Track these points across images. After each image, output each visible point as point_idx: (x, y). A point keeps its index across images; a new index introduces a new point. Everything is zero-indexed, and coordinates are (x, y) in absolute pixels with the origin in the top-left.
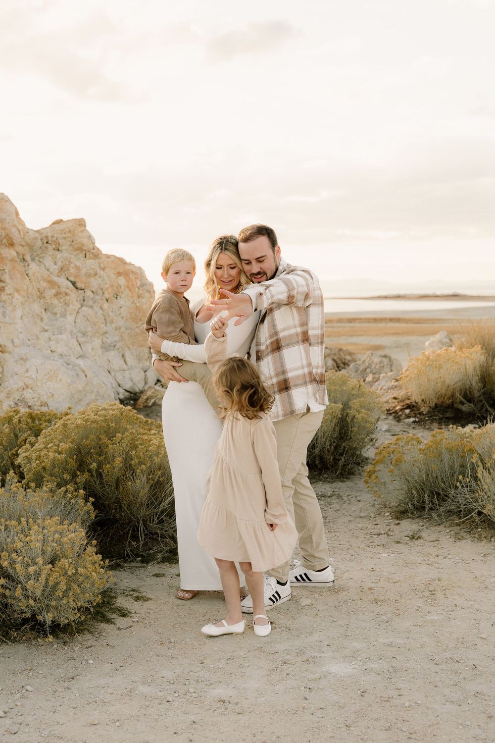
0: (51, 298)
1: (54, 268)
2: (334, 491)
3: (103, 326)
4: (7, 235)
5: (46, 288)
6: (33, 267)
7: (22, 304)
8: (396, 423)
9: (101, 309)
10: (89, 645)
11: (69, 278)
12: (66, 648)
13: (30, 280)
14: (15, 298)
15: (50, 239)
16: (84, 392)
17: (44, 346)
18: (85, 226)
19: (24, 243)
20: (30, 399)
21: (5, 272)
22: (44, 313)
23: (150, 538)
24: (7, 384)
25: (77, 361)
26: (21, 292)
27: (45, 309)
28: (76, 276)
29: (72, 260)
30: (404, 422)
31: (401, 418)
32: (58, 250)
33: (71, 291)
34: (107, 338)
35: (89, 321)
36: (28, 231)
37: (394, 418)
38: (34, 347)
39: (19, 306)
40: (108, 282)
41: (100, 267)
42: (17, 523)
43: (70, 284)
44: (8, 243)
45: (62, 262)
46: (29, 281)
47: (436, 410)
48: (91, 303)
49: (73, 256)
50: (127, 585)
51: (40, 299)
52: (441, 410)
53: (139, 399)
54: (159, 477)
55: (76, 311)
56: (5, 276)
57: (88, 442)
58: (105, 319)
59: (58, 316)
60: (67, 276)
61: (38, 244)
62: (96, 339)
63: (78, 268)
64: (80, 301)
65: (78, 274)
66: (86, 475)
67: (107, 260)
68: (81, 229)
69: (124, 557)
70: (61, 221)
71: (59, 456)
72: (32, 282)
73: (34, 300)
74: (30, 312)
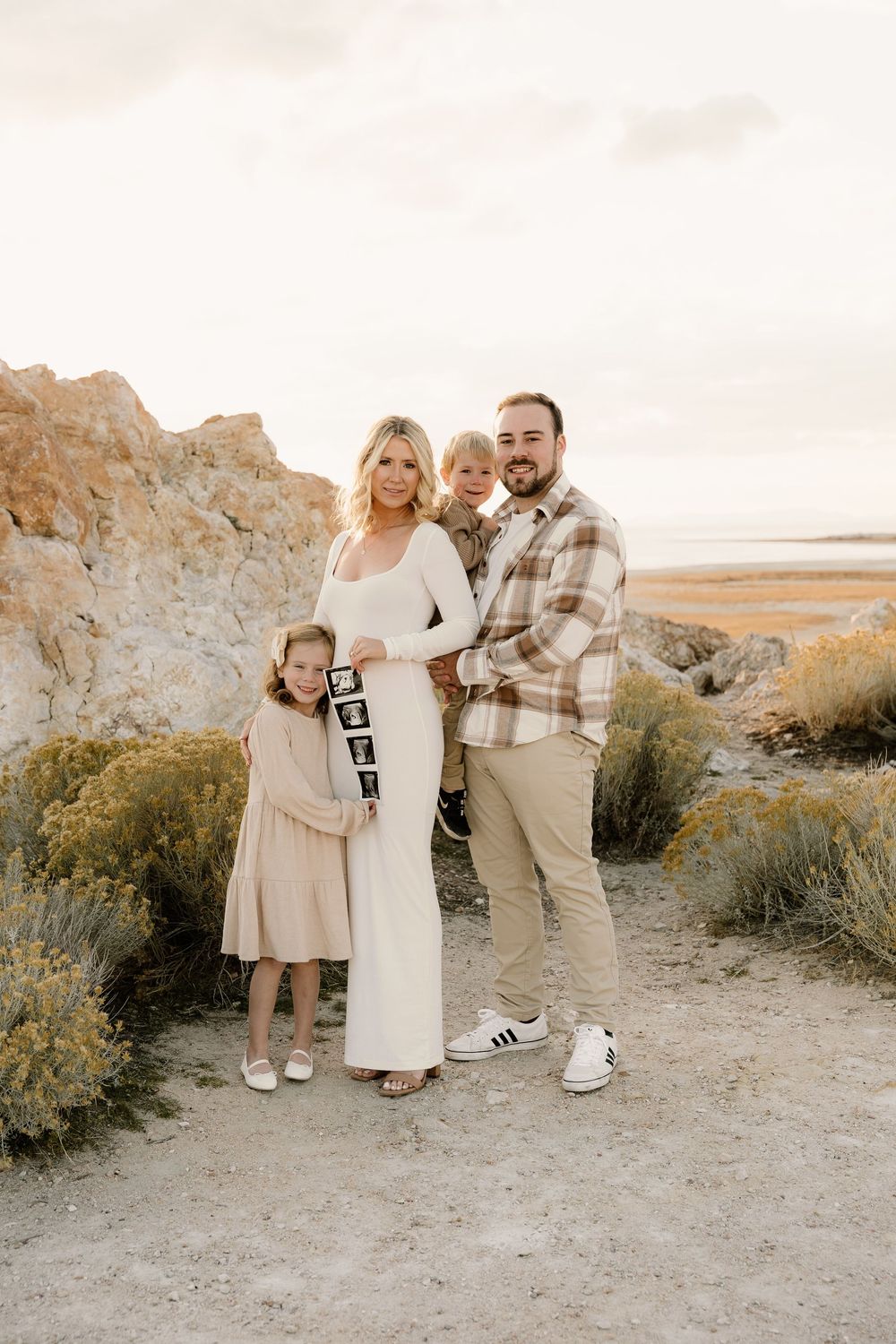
0: (194, 545)
1: (203, 496)
3: (281, 591)
4: (120, 441)
5: (185, 528)
6: (165, 493)
7: (141, 555)
8: (766, 757)
9: (280, 562)
11: (226, 512)
13: (156, 515)
14: (128, 547)
15: (198, 448)
16: (234, 703)
17: (175, 625)
18: (260, 426)
19: (150, 455)
20: (140, 714)
21: (113, 503)
22: (180, 570)
24: (100, 688)
25: (229, 650)
26: (140, 535)
27: (184, 564)
28: (239, 509)
29: (232, 483)
30: (778, 755)
31: (776, 748)
32: (212, 466)
33: (229, 533)
34: (289, 611)
35: (257, 584)
36: (157, 435)
37: (765, 747)
38: (155, 626)
39: (134, 559)
40: (294, 519)
41: (281, 494)
43: (227, 523)
44: (120, 455)
45: (216, 486)
46: (154, 518)
47: (837, 736)
48: (262, 553)
49: (235, 476)
51: (176, 546)
55: (235, 566)
56: (112, 509)
57: (157, 798)
58: (287, 580)
59: (205, 574)
60: (223, 508)
61: (177, 455)
62: (268, 613)
63: (242, 495)
64: (244, 549)
65: (242, 505)
67: (293, 482)
68: (253, 431)
70: (220, 417)
71: (103, 823)
72: (160, 519)
73: (163, 548)
74: (154, 568)
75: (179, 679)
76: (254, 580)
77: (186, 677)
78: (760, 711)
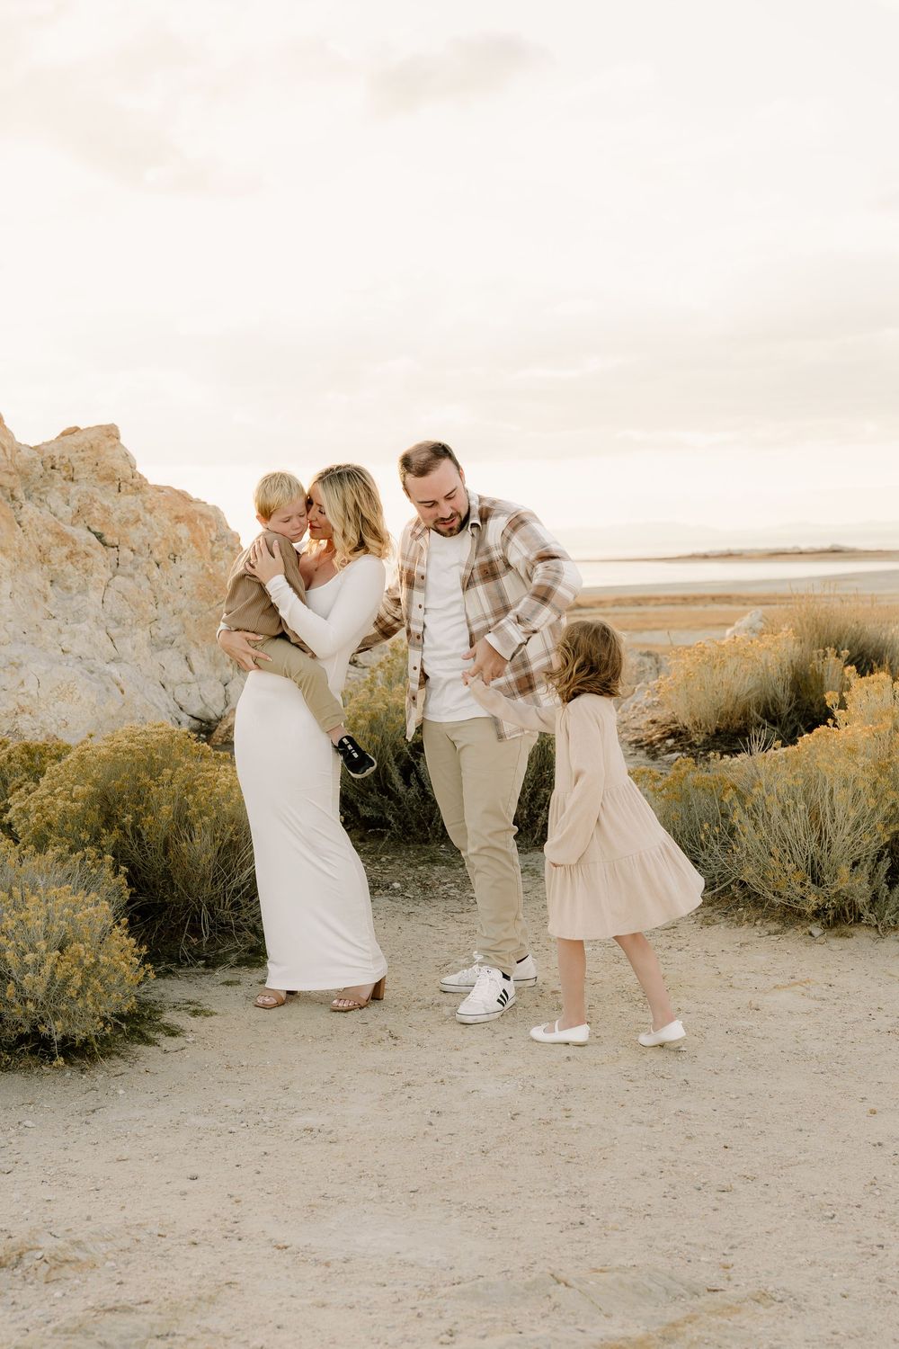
0: (62, 561)
1: (66, 511)
2: (527, 866)
3: (151, 608)
5: (51, 545)
6: (30, 510)
7: (12, 572)
8: (650, 762)
9: (148, 579)
10: (119, 1072)
11: (91, 527)
12: (84, 1077)
13: (24, 531)
15: (57, 461)
16: (119, 719)
17: (50, 642)
18: (118, 438)
19: (12, 470)
20: (27, 731)
22: (49, 587)
23: (219, 932)
25: (108, 668)
26: (9, 552)
27: (51, 581)
28: (103, 524)
29: (95, 497)
30: (663, 759)
31: (659, 752)
32: (72, 480)
33: (96, 549)
34: (159, 629)
35: (127, 601)
36: (18, 448)
37: (648, 753)
38: (33, 644)
39: (6, 576)
40: (160, 534)
41: (145, 508)
42: (7, 895)
43: (93, 537)
45: (79, 500)
46: (22, 534)
47: (718, 736)
48: (129, 569)
49: (97, 490)
50: (180, 996)
51: (43, 563)
52: (726, 738)
53: (214, 730)
54: (231, 836)
55: (104, 583)
57: (119, 782)
58: (155, 597)
59: (74, 591)
60: (87, 523)
61: (36, 470)
62: (139, 630)
63: (106, 510)
64: (111, 566)
65: (107, 520)
66: (116, 834)
67: (156, 495)
68: (110, 443)
69: (178, 961)
70: (77, 429)
71: (73, 805)
72: (27, 535)
73: (31, 565)
74: (25, 586)
75: (65, 696)
76: (124, 596)
77: (72, 693)
78: (639, 721)
